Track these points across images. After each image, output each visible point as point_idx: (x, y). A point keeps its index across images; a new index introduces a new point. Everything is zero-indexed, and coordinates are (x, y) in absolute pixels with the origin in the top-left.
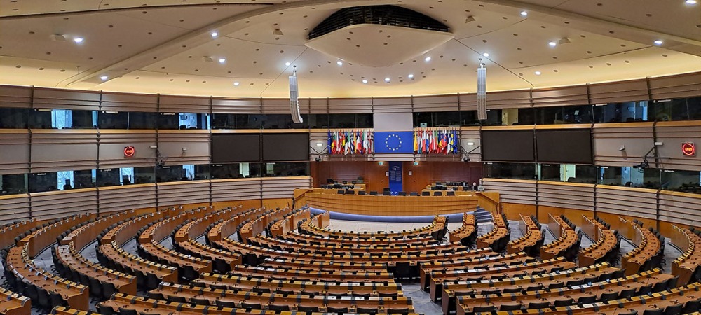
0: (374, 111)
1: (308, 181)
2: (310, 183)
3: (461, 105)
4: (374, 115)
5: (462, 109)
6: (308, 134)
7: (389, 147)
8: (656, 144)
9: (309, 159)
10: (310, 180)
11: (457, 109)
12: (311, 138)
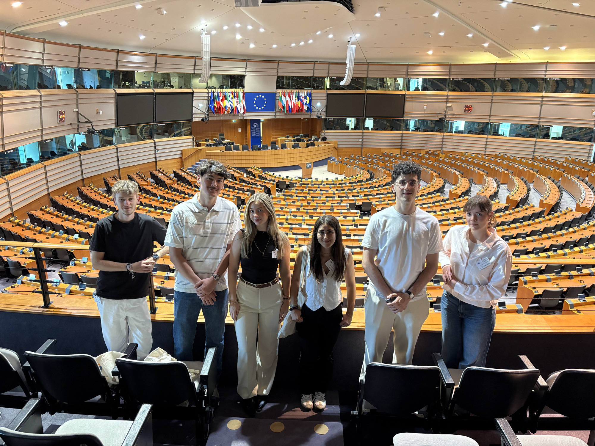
0: (247, 73)
1: (191, 140)
2: (193, 142)
3: (315, 71)
4: (246, 77)
5: (315, 75)
6: (192, 94)
7: (256, 107)
8: (448, 105)
9: (192, 119)
10: (193, 139)
11: (311, 75)
12: (194, 98)
